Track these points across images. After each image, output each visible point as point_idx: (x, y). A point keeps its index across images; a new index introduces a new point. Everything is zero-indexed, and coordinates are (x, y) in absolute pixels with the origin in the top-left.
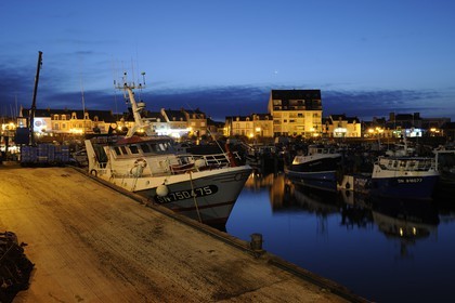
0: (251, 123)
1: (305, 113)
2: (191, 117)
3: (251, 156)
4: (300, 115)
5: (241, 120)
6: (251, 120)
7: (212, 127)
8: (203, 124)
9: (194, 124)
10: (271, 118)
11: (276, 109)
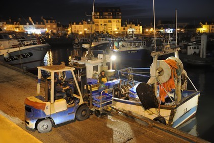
0: (82, 26)
1: (112, 20)
2: (47, 22)
3: (76, 44)
4: (110, 21)
5: (76, 24)
6: (82, 24)
7: (60, 28)
8: (55, 26)
9: (49, 26)
10: (93, 23)
11: (96, 18)
